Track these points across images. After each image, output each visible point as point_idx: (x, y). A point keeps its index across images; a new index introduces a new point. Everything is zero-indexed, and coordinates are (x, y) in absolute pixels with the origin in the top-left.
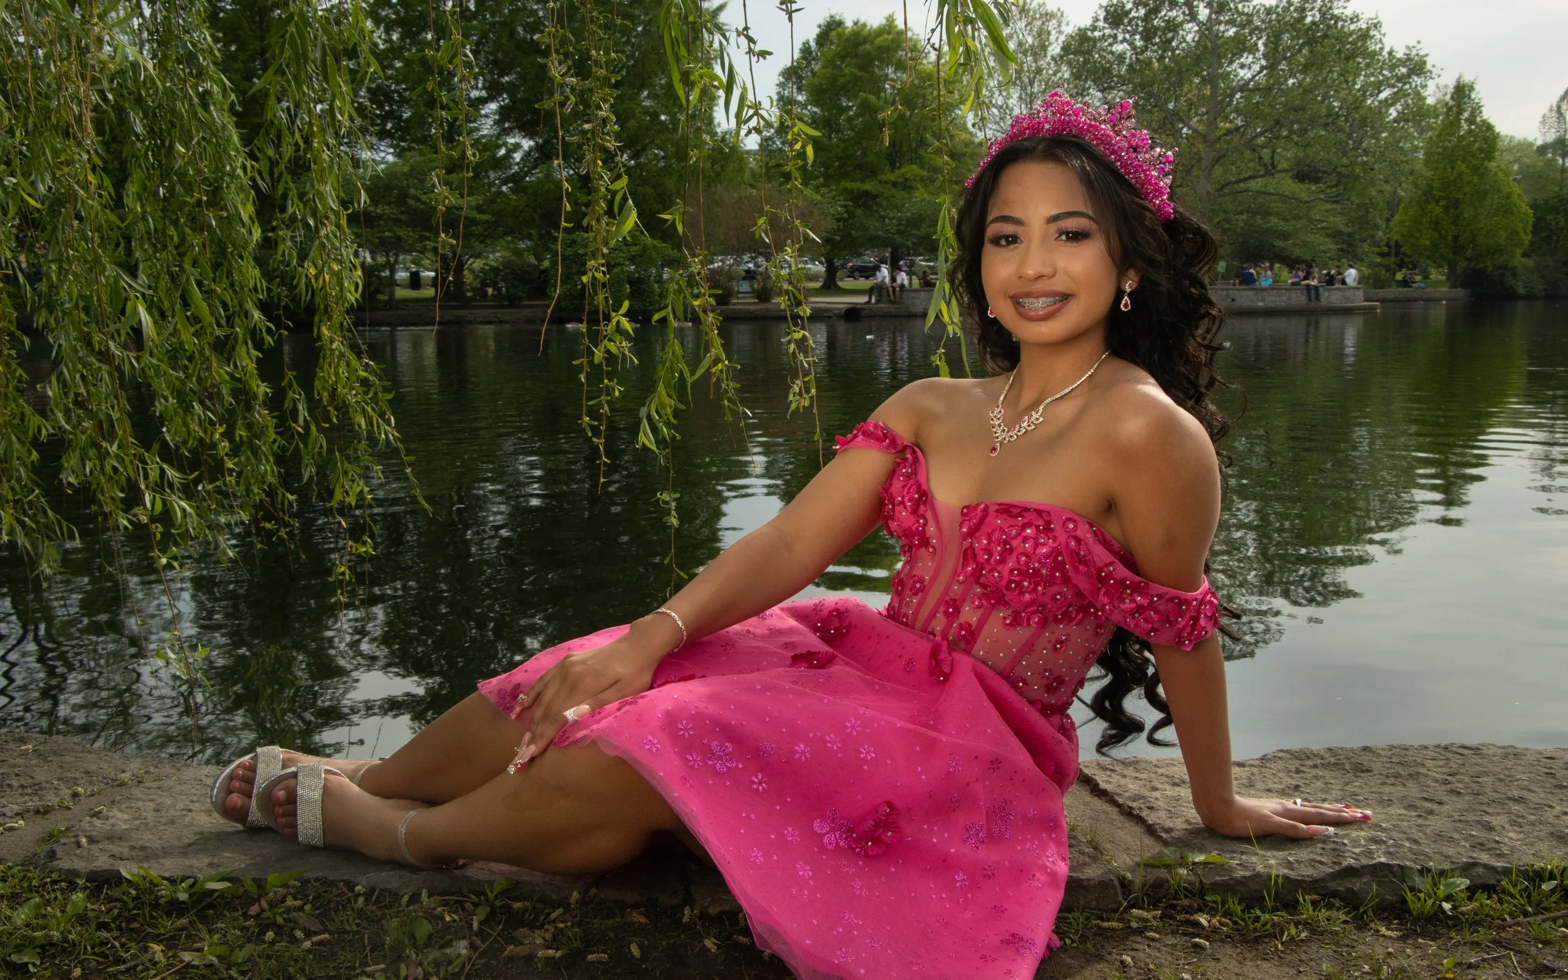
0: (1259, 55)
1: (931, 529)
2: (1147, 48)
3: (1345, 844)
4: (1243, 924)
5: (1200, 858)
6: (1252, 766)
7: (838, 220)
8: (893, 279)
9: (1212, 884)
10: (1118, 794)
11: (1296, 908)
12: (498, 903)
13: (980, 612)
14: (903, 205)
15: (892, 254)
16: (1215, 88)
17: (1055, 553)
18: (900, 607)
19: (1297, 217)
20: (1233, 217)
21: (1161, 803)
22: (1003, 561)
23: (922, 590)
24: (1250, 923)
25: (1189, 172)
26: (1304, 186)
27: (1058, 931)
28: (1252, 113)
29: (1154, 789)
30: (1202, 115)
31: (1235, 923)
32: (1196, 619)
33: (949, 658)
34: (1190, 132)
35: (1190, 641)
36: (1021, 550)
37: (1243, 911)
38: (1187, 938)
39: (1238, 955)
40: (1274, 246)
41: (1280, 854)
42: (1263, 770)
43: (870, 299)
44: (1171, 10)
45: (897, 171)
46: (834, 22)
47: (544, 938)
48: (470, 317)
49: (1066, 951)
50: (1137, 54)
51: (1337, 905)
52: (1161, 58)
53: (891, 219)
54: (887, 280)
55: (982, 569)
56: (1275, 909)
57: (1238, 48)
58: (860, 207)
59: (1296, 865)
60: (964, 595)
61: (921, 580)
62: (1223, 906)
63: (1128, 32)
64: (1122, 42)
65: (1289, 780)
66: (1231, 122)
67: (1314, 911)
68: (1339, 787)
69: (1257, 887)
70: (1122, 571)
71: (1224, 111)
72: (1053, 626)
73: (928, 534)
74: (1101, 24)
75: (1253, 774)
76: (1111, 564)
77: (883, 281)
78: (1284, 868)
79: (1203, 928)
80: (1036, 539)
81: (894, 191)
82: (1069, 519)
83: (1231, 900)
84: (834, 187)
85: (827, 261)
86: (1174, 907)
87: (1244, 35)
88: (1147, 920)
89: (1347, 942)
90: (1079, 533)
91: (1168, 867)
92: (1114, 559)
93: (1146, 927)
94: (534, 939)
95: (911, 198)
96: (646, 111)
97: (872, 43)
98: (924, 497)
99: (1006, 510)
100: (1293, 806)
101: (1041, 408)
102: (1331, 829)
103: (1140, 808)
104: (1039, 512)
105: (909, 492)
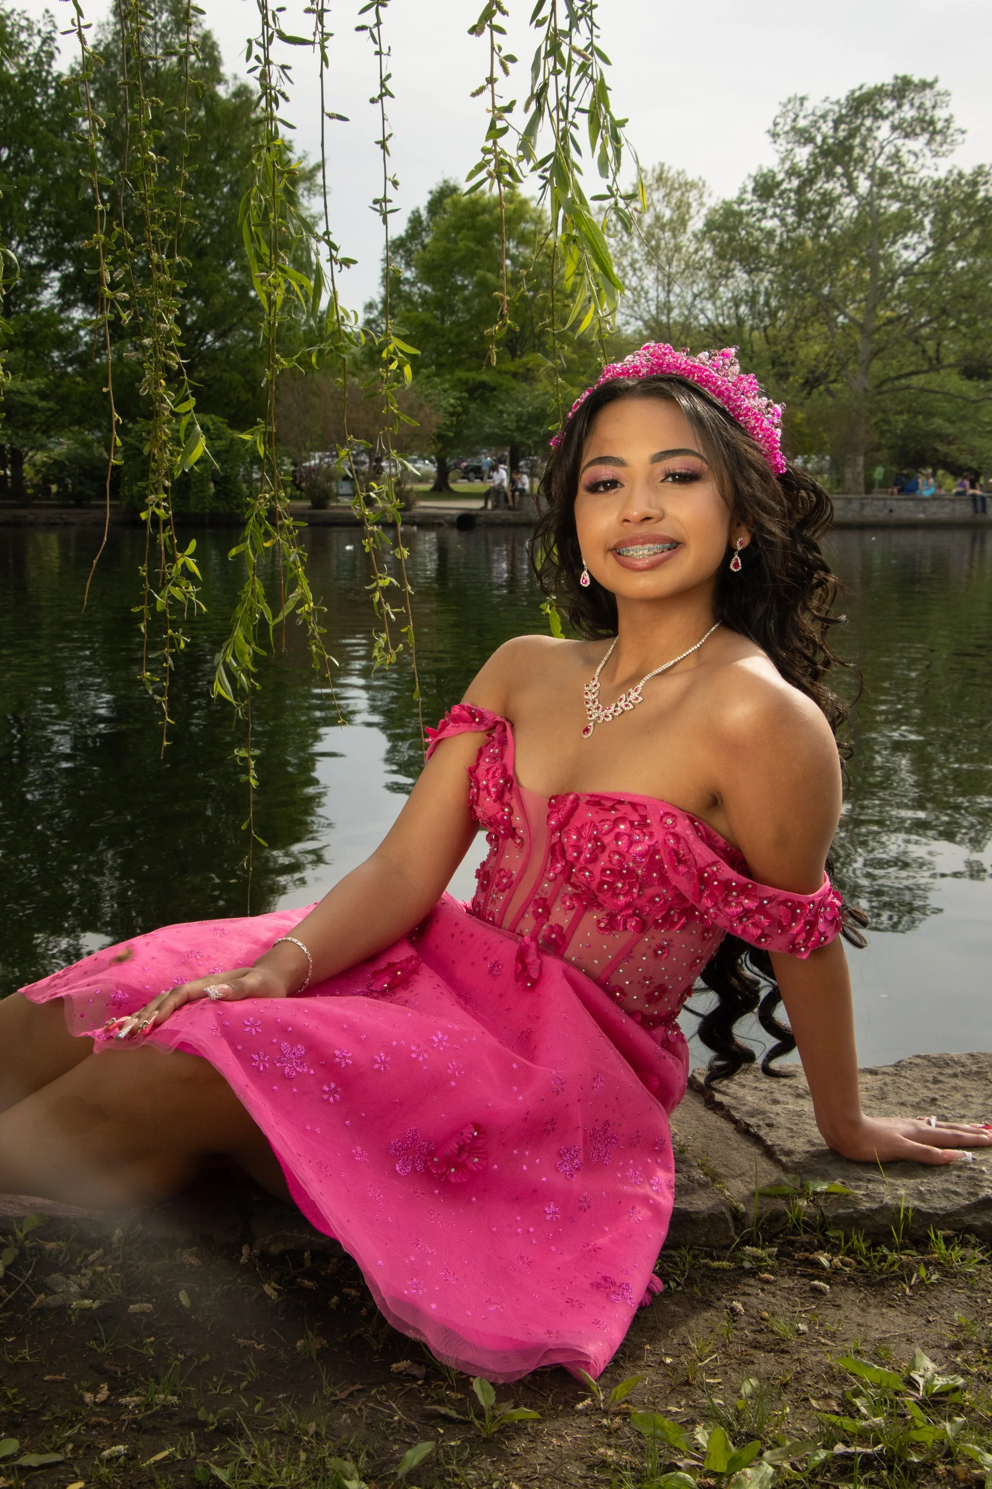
0: (925, 234)
1: (517, 819)
2: (799, 224)
3: (982, 1172)
4: (867, 1264)
5: (822, 1187)
6: (884, 1073)
7: (452, 415)
8: (513, 482)
9: (835, 1217)
10: (735, 1109)
11: (926, 1245)
12: (28, 1244)
13: (571, 914)
14: (524, 399)
15: (511, 453)
16: (875, 271)
17: (651, 852)
18: (485, 905)
19: (963, 419)
20: (892, 418)
21: (782, 1120)
22: (594, 859)
23: (509, 886)
24: (875, 1263)
25: (844, 365)
26: (971, 384)
27: (662, 1273)
28: (916, 299)
29: (776, 1102)
30: (860, 301)
31: (859, 1263)
32: (813, 924)
33: (539, 961)
34: (846, 321)
35: (806, 947)
36: (612, 847)
37: (868, 1249)
38: (806, 1281)
39: (861, 1301)
40: (936, 450)
41: (911, 1182)
42: (897, 1079)
43: (486, 504)
44: (827, 182)
45: (517, 360)
46: (448, 187)
47: (80, 1286)
48: (31, 518)
49: (671, 1295)
50: (788, 231)
51: (973, 1242)
52: (815, 237)
53: (509, 414)
54: (506, 484)
55: (572, 866)
56: (903, 1247)
57: (901, 227)
58: (475, 399)
59: (928, 1196)
60: (555, 895)
61: (509, 876)
62: (846, 1242)
63: (779, 206)
64: (772, 217)
65: (925, 1091)
66: (893, 310)
67: (947, 1249)
68: (980, 1101)
69: (885, 1222)
70: (727, 872)
71: (884, 298)
72: (652, 931)
73: (514, 825)
74: (749, 196)
75: (885, 1084)
76: (714, 863)
77: (500, 485)
78: (916, 1199)
79: (824, 1268)
80: (630, 836)
81: (514, 383)
82: (667, 814)
83: (855, 1237)
84: (448, 377)
85: (437, 458)
86: (791, 1243)
87: (908, 211)
88: (762, 1260)
89: (982, 1286)
90: (678, 829)
91: (785, 1196)
92: (718, 859)
93: (760, 1268)
94: (68, 1286)
95: (533, 390)
96: (233, 285)
97: (491, 212)
98: (510, 783)
99: (597, 801)
100: (927, 1127)
101: (640, 686)
102: (969, 1155)
103: (759, 1126)
104: (634, 806)
105: (494, 777)
